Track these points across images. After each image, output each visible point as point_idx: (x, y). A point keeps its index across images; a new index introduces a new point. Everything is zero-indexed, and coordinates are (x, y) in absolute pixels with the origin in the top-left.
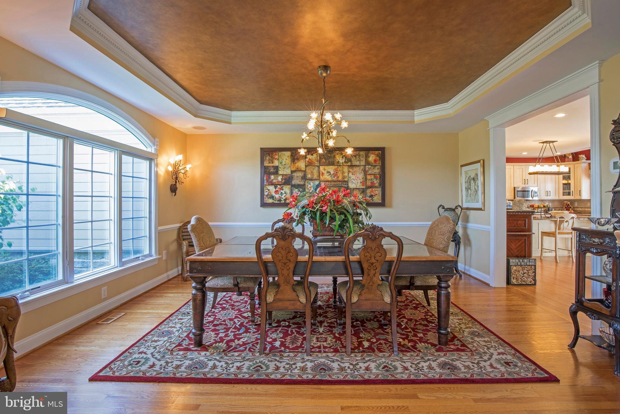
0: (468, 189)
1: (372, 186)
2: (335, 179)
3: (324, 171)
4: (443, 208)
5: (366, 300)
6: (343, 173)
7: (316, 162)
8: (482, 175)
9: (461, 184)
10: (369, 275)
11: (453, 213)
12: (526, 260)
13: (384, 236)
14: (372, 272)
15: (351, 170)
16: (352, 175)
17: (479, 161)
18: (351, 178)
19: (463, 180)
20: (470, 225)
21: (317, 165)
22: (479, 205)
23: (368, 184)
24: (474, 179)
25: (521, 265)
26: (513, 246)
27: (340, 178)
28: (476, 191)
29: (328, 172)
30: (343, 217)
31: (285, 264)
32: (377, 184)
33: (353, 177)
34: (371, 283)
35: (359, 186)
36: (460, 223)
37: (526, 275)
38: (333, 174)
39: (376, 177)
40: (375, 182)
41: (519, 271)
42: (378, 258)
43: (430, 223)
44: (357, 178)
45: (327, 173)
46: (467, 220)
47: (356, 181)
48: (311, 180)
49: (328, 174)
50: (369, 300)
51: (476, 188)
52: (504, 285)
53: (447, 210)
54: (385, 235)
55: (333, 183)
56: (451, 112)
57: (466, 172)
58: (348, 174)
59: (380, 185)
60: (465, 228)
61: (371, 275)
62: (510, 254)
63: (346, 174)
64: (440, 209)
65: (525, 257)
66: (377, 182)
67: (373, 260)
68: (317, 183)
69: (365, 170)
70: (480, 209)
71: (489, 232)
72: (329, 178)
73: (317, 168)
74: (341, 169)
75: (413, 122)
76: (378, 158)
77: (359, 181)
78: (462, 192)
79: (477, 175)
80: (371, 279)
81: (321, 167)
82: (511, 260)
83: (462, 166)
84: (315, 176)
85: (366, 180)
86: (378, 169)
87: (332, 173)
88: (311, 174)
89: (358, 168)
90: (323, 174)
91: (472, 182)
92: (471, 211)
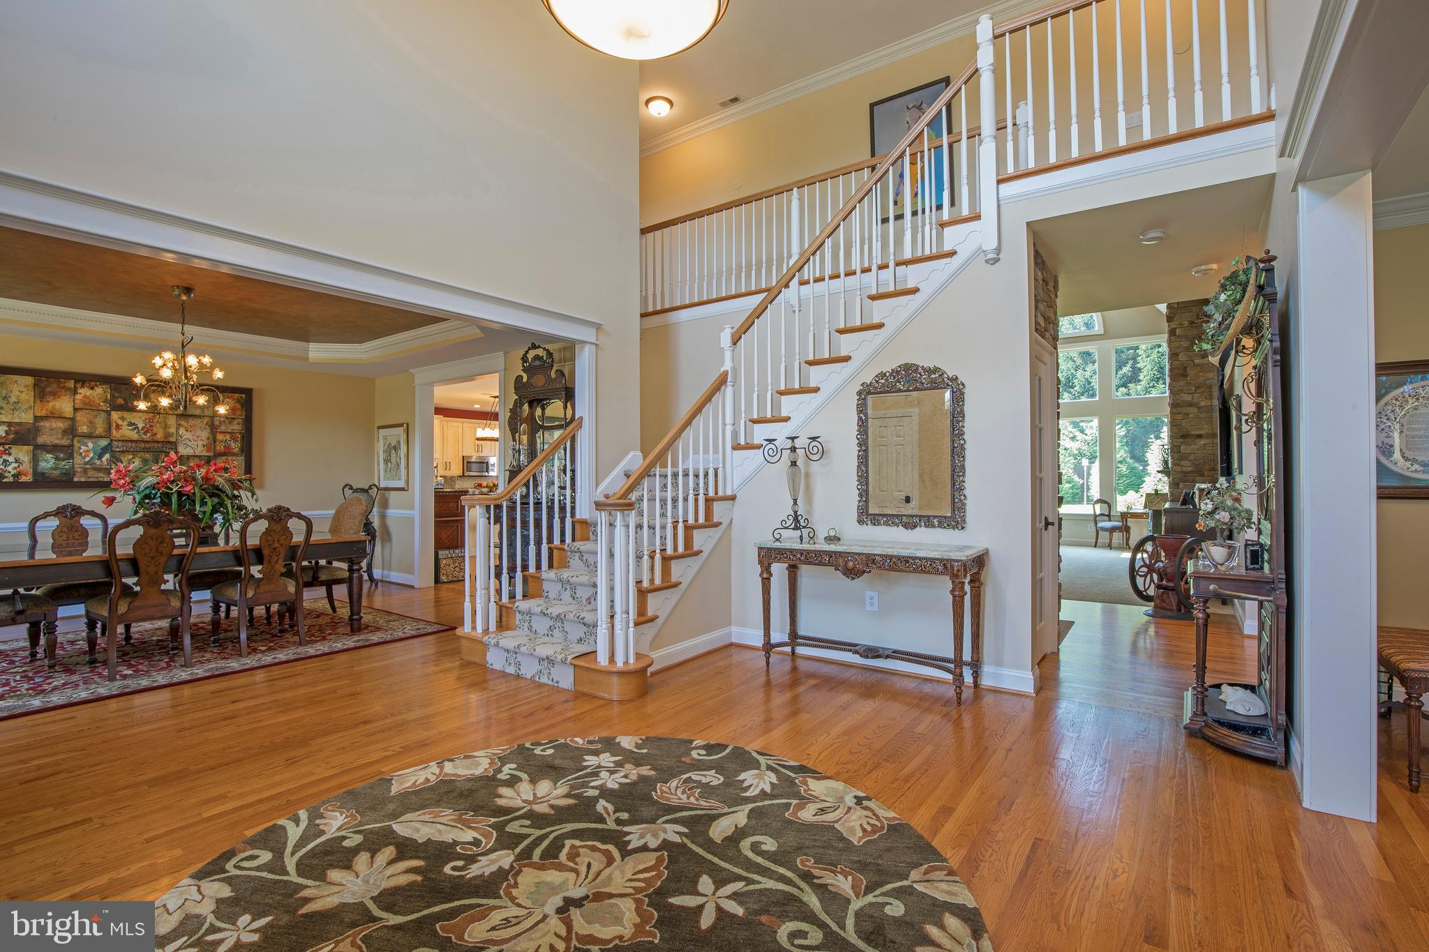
0: (387, 461)
1: (227, 452)
2: (147, 437)
3: (120, 422)
4: (351, 488)
5: (266, 592)
6: (166, 427)
7: (101, 404)
8: (406, 444)
9: (378, 454)
10: (270, 562)
11: (365, 494)
12: (457, 551)
13: (291, 517)
14: (275, 558)
15: (182, 423)
16: (185, 433)
17: (401, 425)
18: (184, 437)
19: (380, 447)
20: (391, 512)
21: (104, 408)
22: (401, 484)
23: (218, 448)
24: (395, 448)
25: (452, 558)
26: (444, 535)
27: (160, 436)
28: (398, 465)
29: (131, 424)
30: (216, 500)
31: (153, 558)
32: (236, 450)
33: (188, 435)
34: (272, 572)
35: (201, 451)
36: (375, 510)
37: (457, 569)
38: (143, 428)
39: (234, 438)
40: (233, 445)
41: (449, 565)
42: (282, 542)
43: (334, 512)
44: (195, 438)
45: (128, 425)
46: (385, 505)
47: (193, 442)
48: (90, 436)
49: (130, 428)
50: (270, 592)
51: (398, 460)
52: (432, 583)
53: (356, 491)
54: (290, 515)
55: (143, 445)
56: (364, 356)
57: (385, 438)
58: (178, 429)
59: (242, 451)
60: (383, 517)
61: (273, 562)
62: (439, 545)
63: (173, 430)
64: (346, 489)
65: (457, 547)
66: (236, 446)
67: (277, 545)
68: (104, 443)
69: (213, 424)
70: (403, 489)
71: (412, 519)
72: (134, 435)
73: (103, 415)
74: (161, 419)
75: (307, 359)
76: (239, 406)
77: (200, 443)
78: (378, 465)
79: (399, 442)
80: (273, 567)
81: (112, 412)
82: (440, 552)
83: (379, 428)
84: (100, 430)
85: (215, 442)
86: (238, 424)
87: (141, 425)
88: (88, 426)
89: (199, 421)
90: (118, 427)
91: (393, 451)
92: (391, 492)
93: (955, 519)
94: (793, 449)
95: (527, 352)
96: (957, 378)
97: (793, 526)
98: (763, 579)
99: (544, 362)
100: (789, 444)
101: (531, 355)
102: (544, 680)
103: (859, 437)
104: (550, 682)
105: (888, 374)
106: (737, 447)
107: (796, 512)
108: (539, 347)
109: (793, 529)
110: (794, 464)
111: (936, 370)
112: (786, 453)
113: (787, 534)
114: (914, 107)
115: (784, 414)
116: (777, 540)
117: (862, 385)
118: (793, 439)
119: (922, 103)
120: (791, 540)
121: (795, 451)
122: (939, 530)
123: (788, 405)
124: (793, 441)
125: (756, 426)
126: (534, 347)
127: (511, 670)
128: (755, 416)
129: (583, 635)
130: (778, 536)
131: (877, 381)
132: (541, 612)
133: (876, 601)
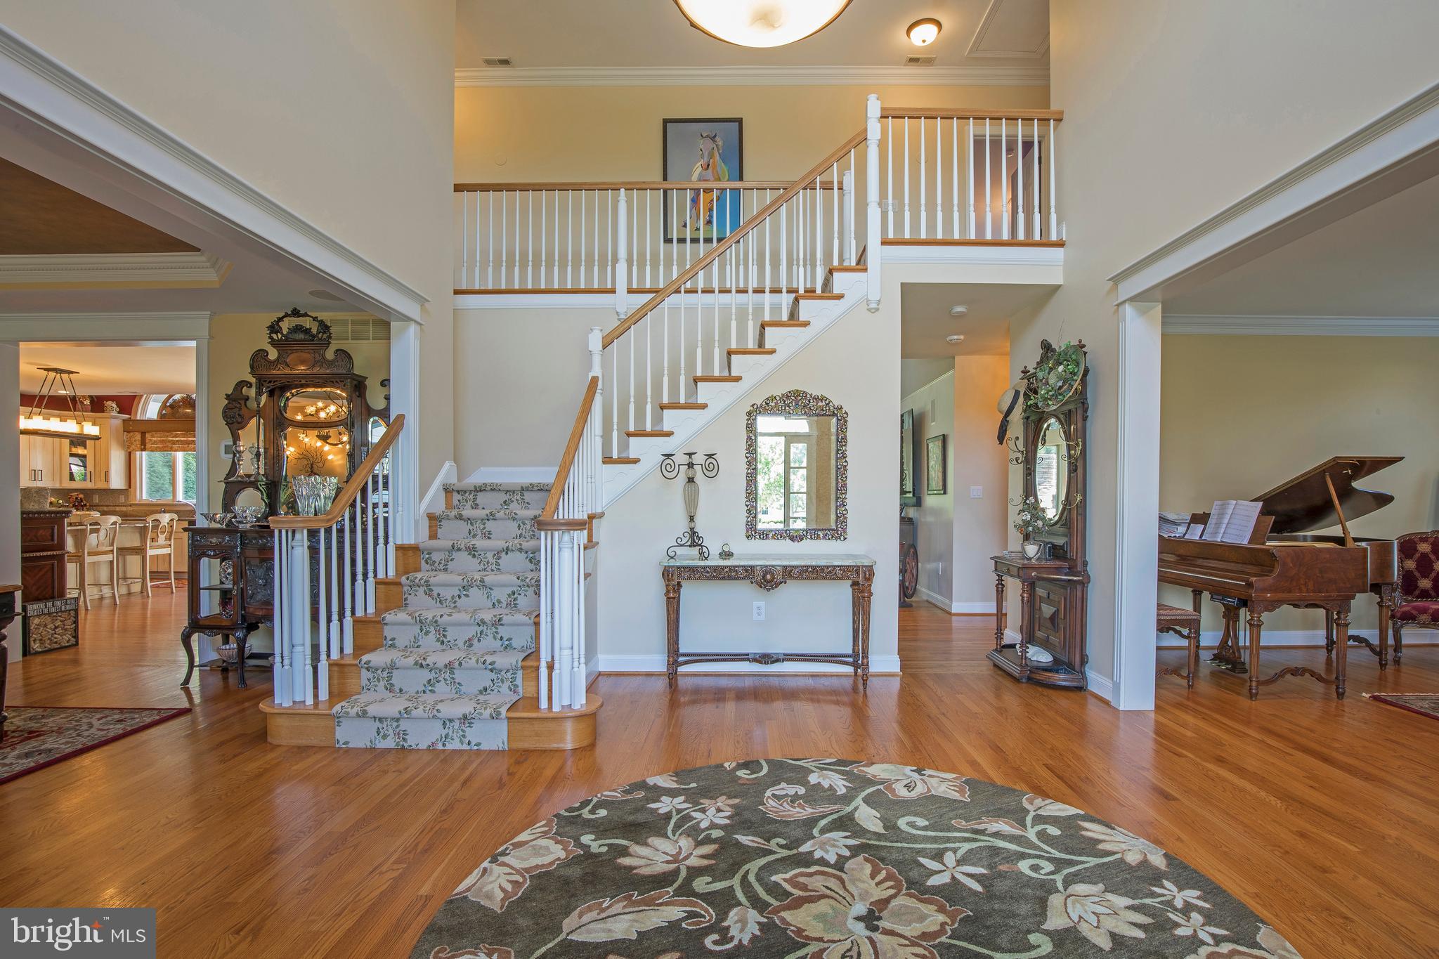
12: (57, 603)
25: (50, 613)
37: (59, 630)
41: (46, 624)
65: (54, 597)
82: (29, 607)
93: (838, 532)
94: (691, 465)
95: (280, 319)
96: (841, 408)
97: (689, 543)
98: (668, 598)
99: (314, 336)
100: (686, 460)
101: (285, 326)
102: (454, 745)
103: (748, 455)
104: (465, 747)
105: (778, 398)
106: (608, 460)
107: (692, 529)
108: (306, 315)
109: (690, 546)
110: (691, 480)
111: (822, 399)
112: (684, 468)
113: (680, 551)
114: (707, 136)
115: (666, 428)
116: (672, 558)
117: (753, 406)
118: (690, 455)
119: (715, 135)
120: (687, 556)
121: (692, 467)
122: (823, 541)
123: (670, 419)
124: (690, 457)
125: (631, 439)
126: (296, 313)
127: (390, 743)
128: (632, 429)
129: (488, 684)
130: (672, 554)
131: (767, 404)
132: (416, 663)
133: (763, 611)
